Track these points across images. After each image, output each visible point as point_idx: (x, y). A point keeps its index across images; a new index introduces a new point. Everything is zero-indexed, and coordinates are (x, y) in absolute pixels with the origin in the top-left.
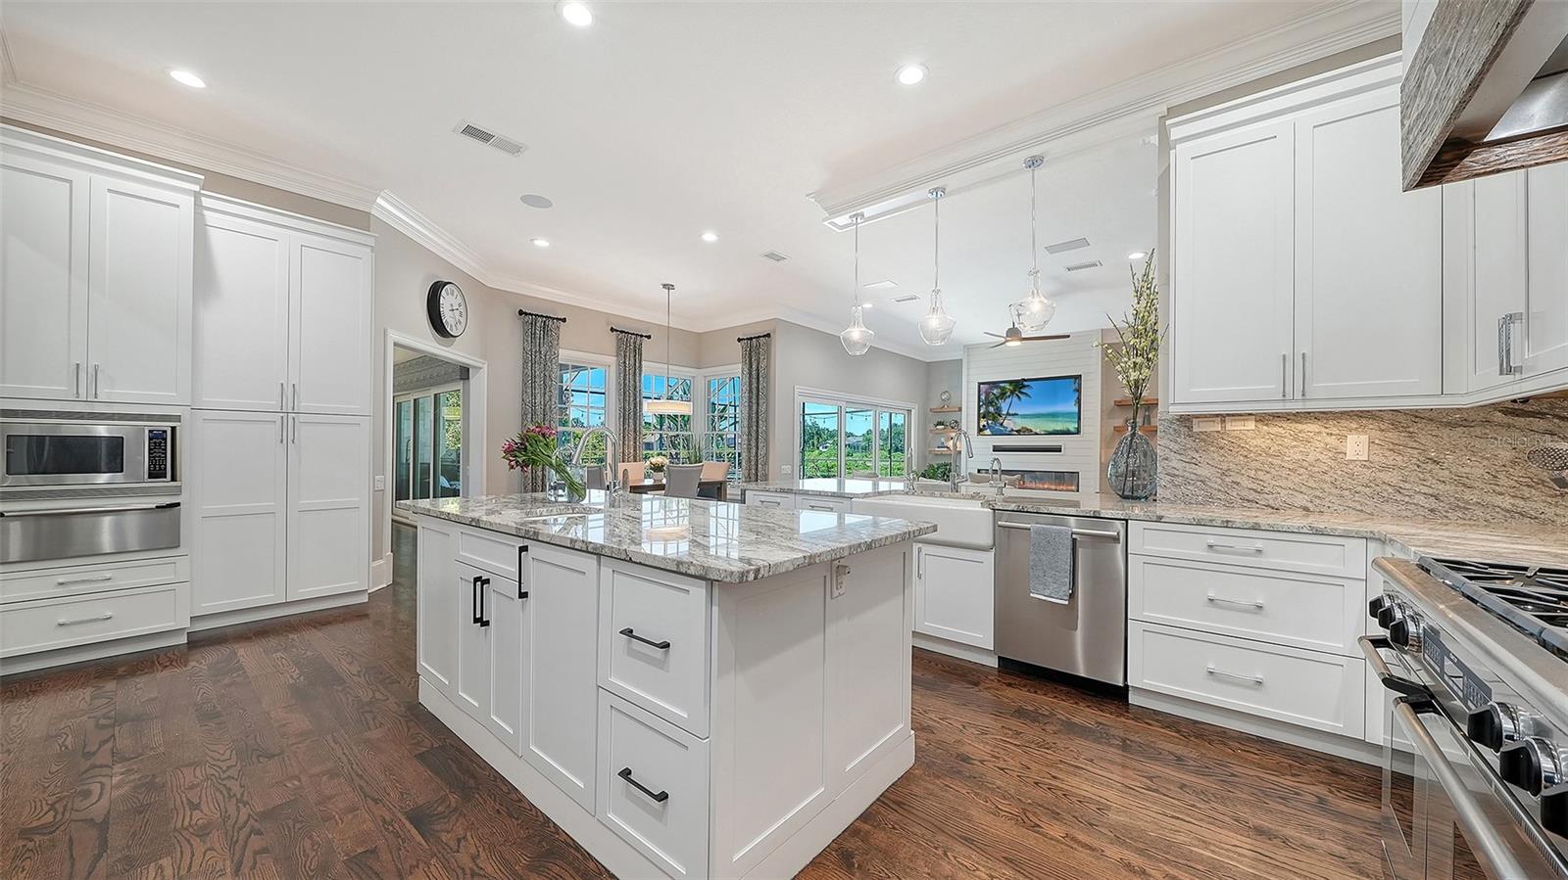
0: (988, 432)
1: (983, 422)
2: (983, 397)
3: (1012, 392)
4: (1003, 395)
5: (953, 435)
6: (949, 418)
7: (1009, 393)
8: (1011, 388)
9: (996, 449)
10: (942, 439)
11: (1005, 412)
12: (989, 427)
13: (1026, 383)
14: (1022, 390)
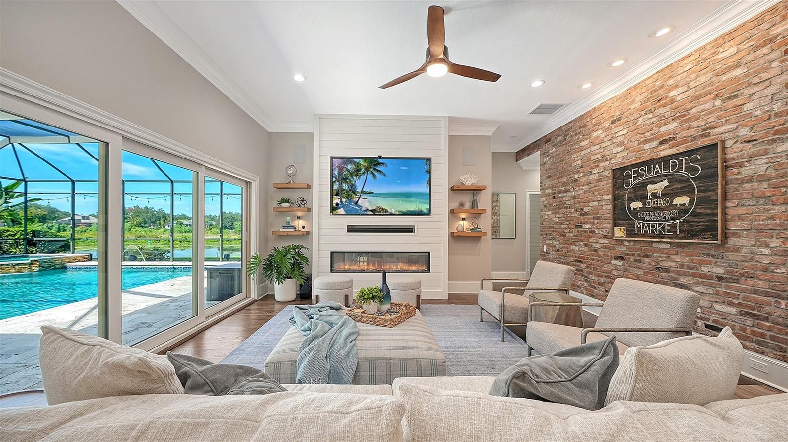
0: (341, 211)
1: (337, 200)
2: (336, 172)
3: (367, 169)
4: (357, 172)
5: (300, 214)
6: (295, 196)
7: (363, 170)
8: (366, 164)
9: (351, 229)
10: (288, 219)
11: (359, 190)
12: (343, 206)
13: (380, 161)
14: (378, 168)
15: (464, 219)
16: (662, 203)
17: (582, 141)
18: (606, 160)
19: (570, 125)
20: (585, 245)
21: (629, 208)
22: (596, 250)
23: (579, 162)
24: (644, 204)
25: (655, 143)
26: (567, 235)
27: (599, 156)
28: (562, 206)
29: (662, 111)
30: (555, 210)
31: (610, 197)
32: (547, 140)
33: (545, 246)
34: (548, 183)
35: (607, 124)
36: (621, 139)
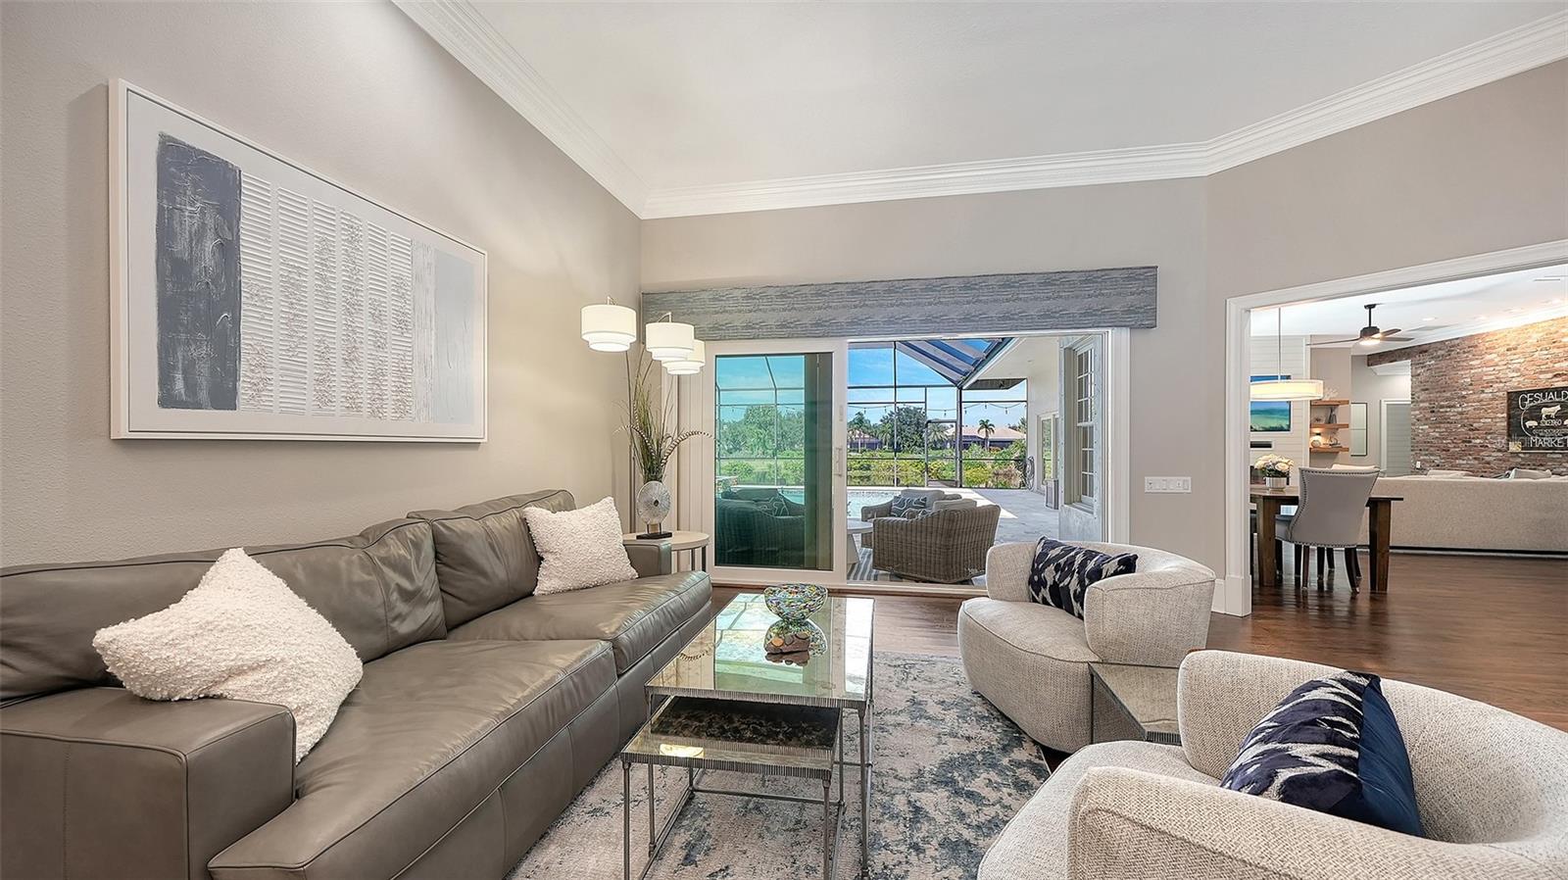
15: (1319, 434)
16: (1555, 423)
17: (1471, 360)
18: (1501, 382)
19: (1458, 341)
20: (1475, 459)
21: (1525, 426)
22: (1488, 463)
23: (1469, 380)
24: (1539, 423)
25: (1550, 375)
26: (1452, 450)
27: (1493, 377)
28: (1445, 420)
29: (1556, 351)
30: (1435, 425)
31: (1505, 415)
32: (1423, 350)
33: (1419, 463)
34: (1423, 396)
35: (1503, 350)
36: (1518, 366)
